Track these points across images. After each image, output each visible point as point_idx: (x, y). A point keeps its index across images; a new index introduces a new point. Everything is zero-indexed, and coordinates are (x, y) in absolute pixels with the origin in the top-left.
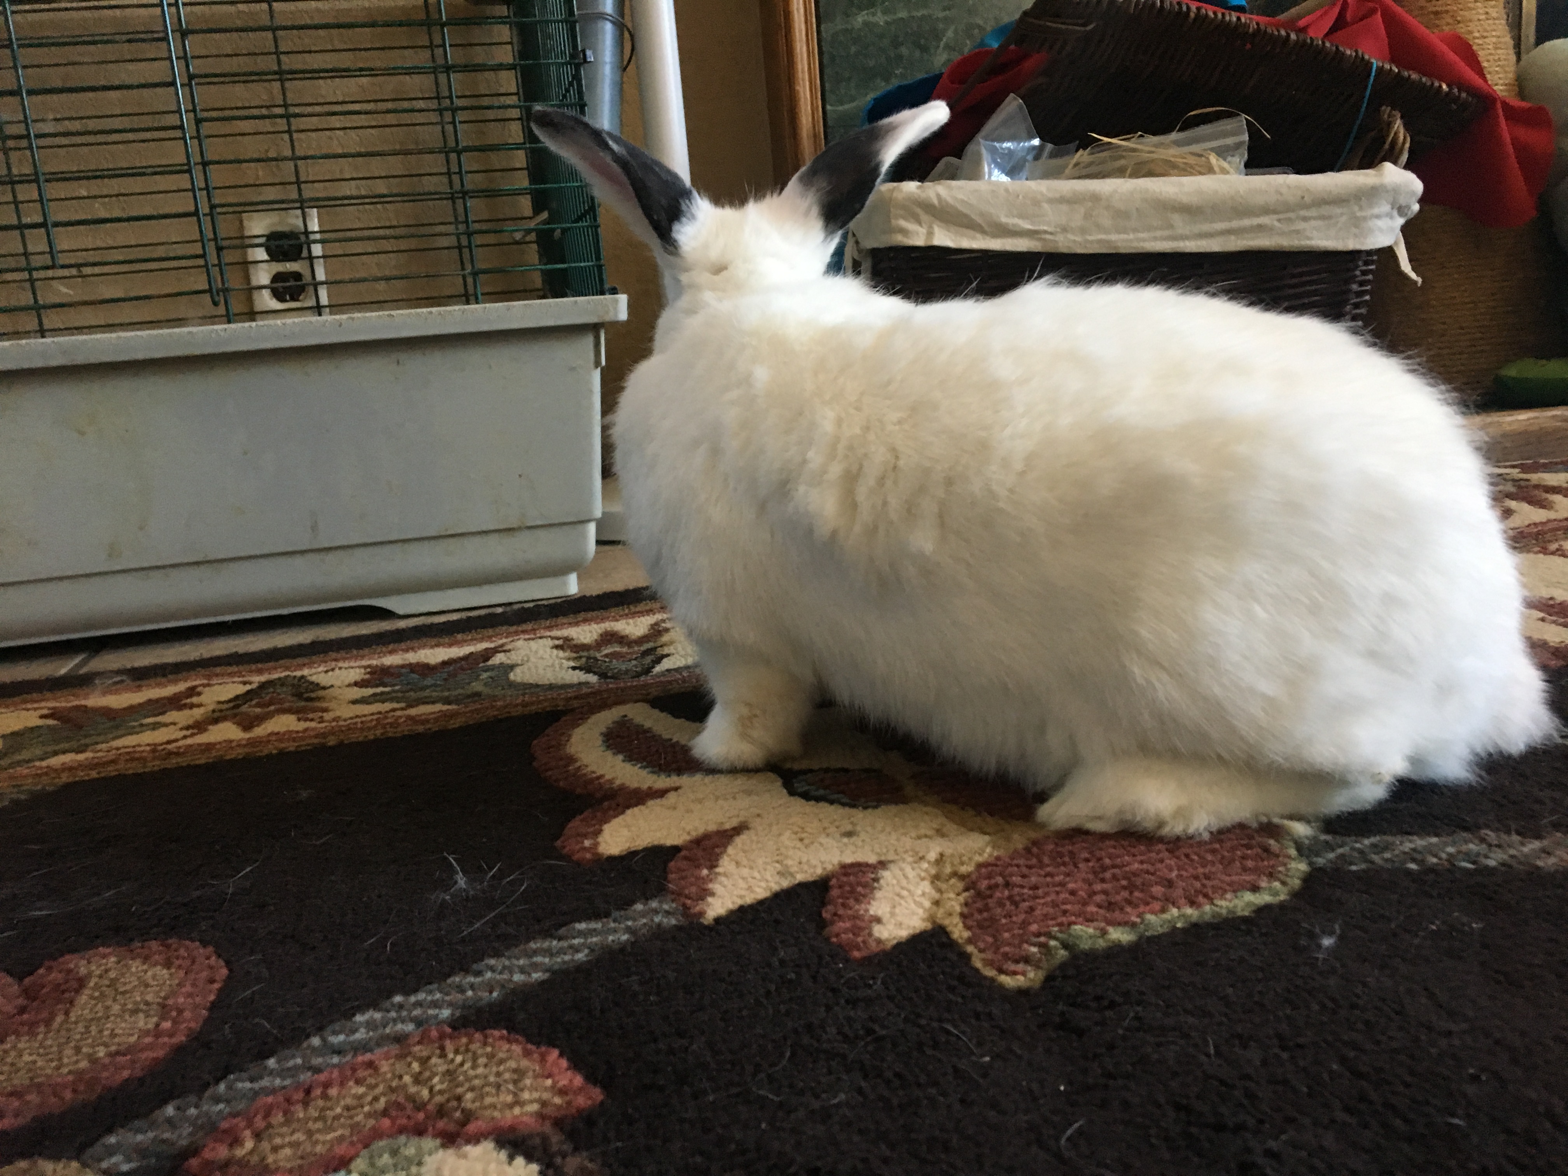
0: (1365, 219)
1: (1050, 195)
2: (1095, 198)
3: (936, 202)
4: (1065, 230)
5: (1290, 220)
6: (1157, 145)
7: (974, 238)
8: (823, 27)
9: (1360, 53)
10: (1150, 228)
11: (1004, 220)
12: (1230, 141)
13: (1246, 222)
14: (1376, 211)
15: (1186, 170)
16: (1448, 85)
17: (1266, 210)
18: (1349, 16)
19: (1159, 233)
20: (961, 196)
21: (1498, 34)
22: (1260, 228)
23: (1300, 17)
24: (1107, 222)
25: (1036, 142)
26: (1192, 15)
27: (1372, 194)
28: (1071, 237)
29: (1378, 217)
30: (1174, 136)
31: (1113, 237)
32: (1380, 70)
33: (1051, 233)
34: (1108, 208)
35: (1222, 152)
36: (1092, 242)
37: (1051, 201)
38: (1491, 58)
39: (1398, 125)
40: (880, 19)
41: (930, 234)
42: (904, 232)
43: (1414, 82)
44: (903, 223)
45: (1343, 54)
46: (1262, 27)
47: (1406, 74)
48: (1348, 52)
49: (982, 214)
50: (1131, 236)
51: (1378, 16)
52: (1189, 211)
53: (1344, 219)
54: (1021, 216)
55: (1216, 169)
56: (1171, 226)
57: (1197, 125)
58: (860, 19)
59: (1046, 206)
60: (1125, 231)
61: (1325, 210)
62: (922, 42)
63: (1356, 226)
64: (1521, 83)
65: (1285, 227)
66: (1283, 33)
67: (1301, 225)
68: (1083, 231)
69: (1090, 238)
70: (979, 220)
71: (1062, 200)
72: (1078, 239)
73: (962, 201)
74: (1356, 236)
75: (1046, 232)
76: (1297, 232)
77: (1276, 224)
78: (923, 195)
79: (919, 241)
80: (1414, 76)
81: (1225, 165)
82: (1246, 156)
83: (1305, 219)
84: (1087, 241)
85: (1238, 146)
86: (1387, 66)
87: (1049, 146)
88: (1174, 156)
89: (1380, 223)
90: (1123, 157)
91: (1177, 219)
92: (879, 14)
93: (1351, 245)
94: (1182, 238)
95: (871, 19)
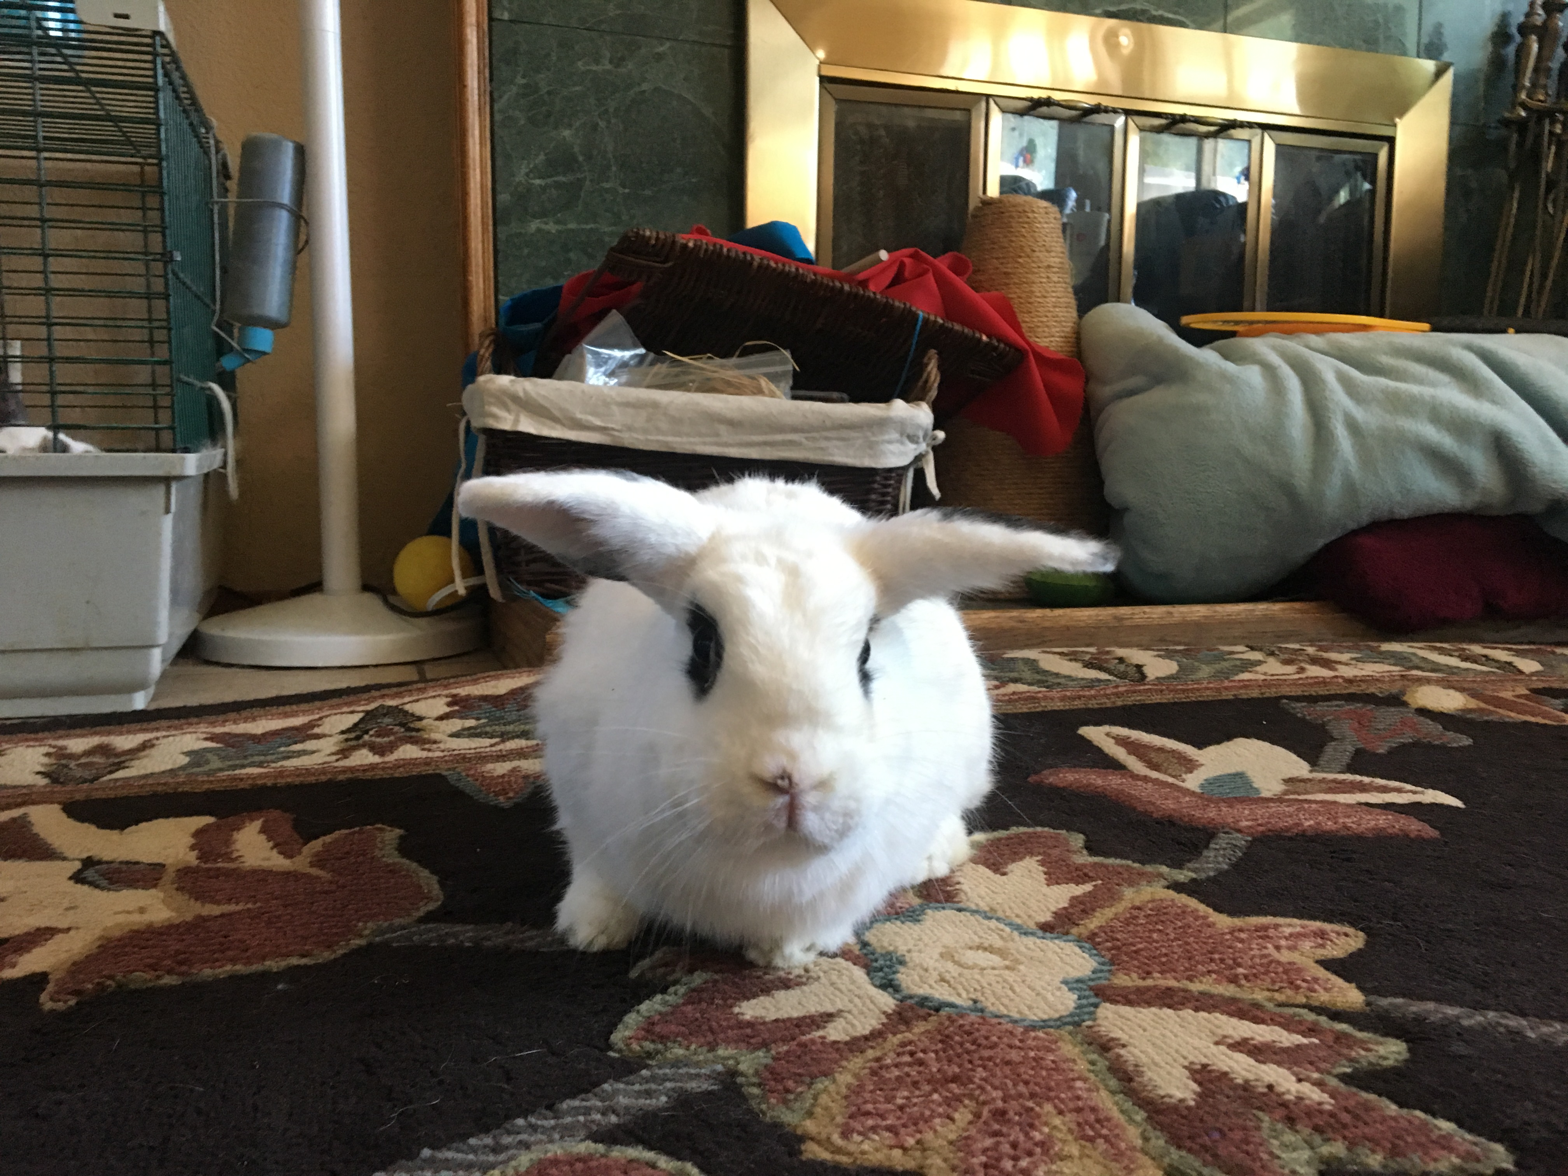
0: (877, 443)
1: (618, 399)
2: (655, 405)
3: (521, 394)
4: (630, 428)
5: (814, 439)
6: (722, 366)
7: (553, 428)
8: (499, 228)
9: (908, 305)
10: (700, 435)
11: (579, 416)
12: (779, 369)
13: (779, 437)
14: (886, 437)
15: (736, 389)
16: (988, 336)
17: (795, 430)
18: (907, 274)
19: (708, 439)
20: (543, 392)
21: (1058, 294)
22: (791, 443)
23: (858, 272)
24: (664, 425)
25: (642, 351)
26: (755, 264)
27: (882, 424)
28: (635, 435)
29: (890, 442)
30: (734, 360)
31: (670, 439)
32: (926, 321)
33: (618, 431)
34: (665, 414)
35: (774, 378)
36: (652, 441)
38: (1049, 314)
40: (552, 227)
41: (517, 421)
42: (495, 417)
43: (957, 332)
44: (495, 410)
45: (892, 306)
46: (819, 278)
47: (949, 325)
48: (897, 303)
49: (561, 409)
50: (685, 439)
51: (930, 276)
52: (733, 424)
53: (860, 441)
54: (592, 414)
55: (766, 391)
56: (717, 435)
57: (752, 353)
58: (534, 226)
59: (615, 408)
60: (679, 434)
61: (844, 433)
62: (590, 250)
63: (871, 448)
64: (1077, 338)
65: (810, 444)
66: (838, 284)
67: (824, 444)
68: (645, 431)
69: (649, 437)
70: (557, 413)
71: (629, 405)
72: (641, 437)
73: (544, 397)
74: (871, 456)
75: (613, 429)
76: (822, 449)
77: (804, 440)
78: (512, 389)
79: (507, 426)
80: (957, 327)
81: (773, 387)
82: (791, 382)
83: (827, 439)
84: (647, 440)
85: (784, 374)
86: (932, 318)
87: (652, 355)
88: (734, 377)
89: (892, 447)
90: (690, 373)
91: (723, 429)
92: (551, 224)
93: (867, 463)
94: (726, 445)
95: (544, 227)
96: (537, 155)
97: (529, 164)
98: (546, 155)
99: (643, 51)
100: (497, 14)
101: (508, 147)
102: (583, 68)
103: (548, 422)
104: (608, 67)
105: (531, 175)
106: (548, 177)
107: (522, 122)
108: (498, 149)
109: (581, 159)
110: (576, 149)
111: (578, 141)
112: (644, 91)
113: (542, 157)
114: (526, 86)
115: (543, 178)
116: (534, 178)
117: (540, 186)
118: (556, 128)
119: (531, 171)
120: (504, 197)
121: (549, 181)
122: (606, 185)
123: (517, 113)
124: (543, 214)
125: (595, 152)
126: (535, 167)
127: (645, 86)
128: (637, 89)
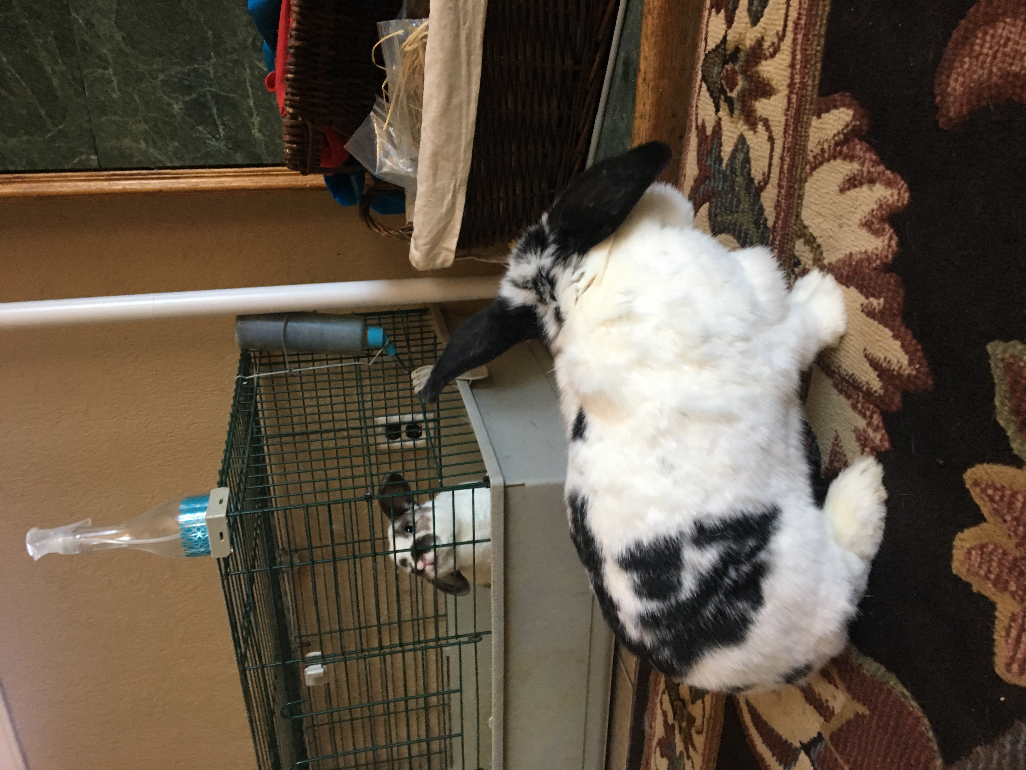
1: (430, 182)
3: (428, 247)
4: (454, 174)
5: (465, 15)
8: (265, 162)
10: (460, 118)
11: (444, 210)
17: (457, 36)
19: (464, 112)
22: (468, 38)
24: (452, 148)
25: (372, 114)
28: (460, 169)
31: (463, 142)
33: (456, 182)
34: (443, 147)
36: (465, 156)
37: (434, 181)
40: (256, 120)
41: (448, 249)
49: (439, 222)
50: (464, 131)
54: (443, 200)
56: (461, 104)
58: (257, 134)
60: (460, 136)
65: (469, 19)
67: (470, 5)
68: (457, 162)
69: (462, 157)
72: (461, 165)
75: (455, 186)
77: (467, 25)
84: (463, 160)
87: (377, 109)
92: (253, 120)
94: (469, 97)
95: (257, 126)
96: (200, 132)
97: (209, 139)
98: (198, 125)
99: (86, 38)
100: (95, 164)
101: (199, 155)
102: (118, 93)
103: (448, 229)
104: (111, 71)
105: (217, 136)
106: (215, 122)
107: (176, 144)
108: (202, 163)
109: (194, 95)
110: (188, 99)
111: (180, 97)
112: (122, 36)
113: (200, 128)
114: (146, 141)
115: (217, 127)
116: (219, 134)
117: (224, 130)
118: (173, 116)
119: (214, 137)
120: (239, 158)
121: (219, 122)
122: (212, 72)
123: (170, 148)
124: (248, 128)
125: (187, 83)
126: (209, 133)
127: (118, 36)
128: (123, 45)
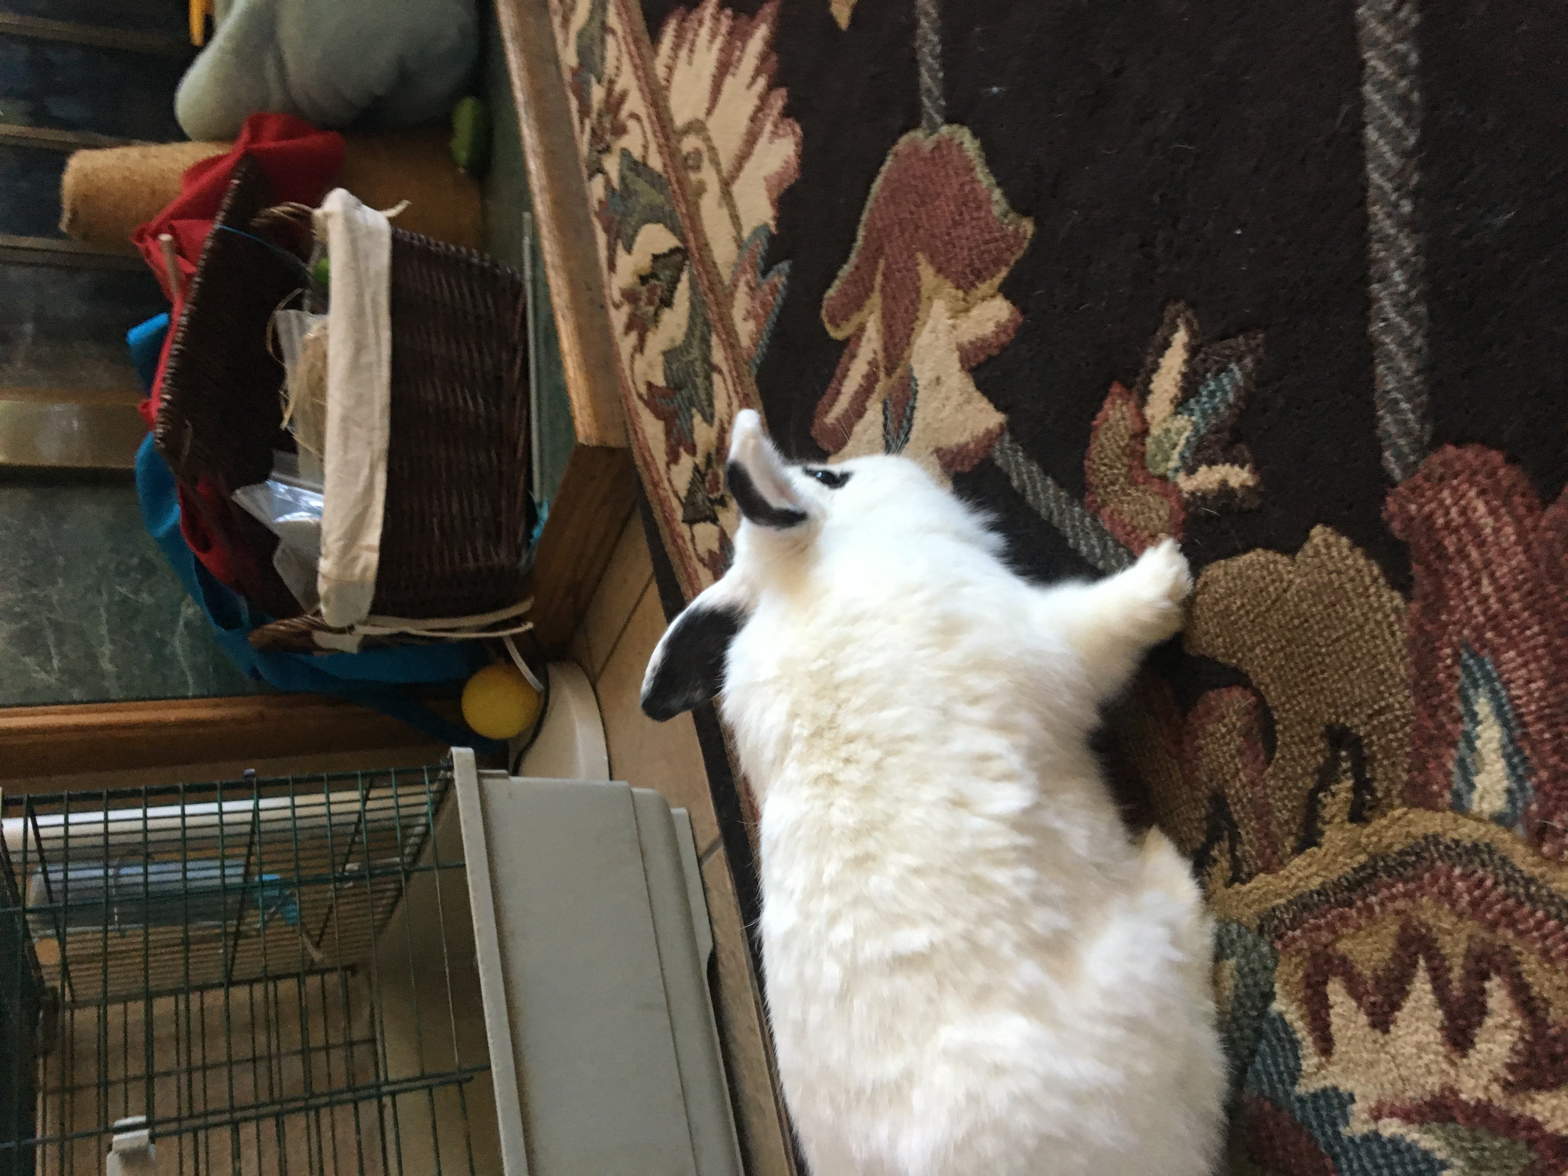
0: (366, 228)
1: (342, 454)
2: (345, 419)
3: (342, 543)
4: (370, 443)
5: (368, 281)
6: (294, 376)
7: (375, 513)
8: (113, 697)
9: (209, 237)
10: (372, 380)
11: (360, 488)
12: (295, 323)
13: (368, 309)
14: (361, 223)
16: (233, 179)
17: (360, 295)
19: (376, 373)
20: (339, 522)
22: (374, 301)
26: (181, 346)
28: (376, 438)
30: (288, 366)
31: (378, 407)
32: (224, 225)
33: (372, 454)
34: (353, 410)
35: (304, 330)
36: (380, 422)
37: (345, 452)
39: (277, 210)
40: (107, 649)
41: (369, 548)
42: (365, 569)
43: (232, 202)
44: (358, 570)
45: (211, 247)
48: (209, 244)
49: (355, 506)
50: (377, 394)
52: (359, 348)
53: (367, 241)
54: (359, 474)
55: (321, 333)
56: (370, 365)
57: (280, 348)
59: (351, 455)
60: (372, 398)
62: (130, 613)
63: (372, 233)
65: (373, 284)
67: (372, 273)
68: (371, 429)
69: (377, 426)
70: (360, 508)
71: (346, 446)
72: (378, 434)
73: (343, 521)
75: (371, 458)
76: (377, 275)
77: (370, 290)
78: (333, 554)
79: (374, 558)
80: (227, 201)
81: (317, 327)
83: (367, 269)
84: (380, 428)
85: (299, 318)
86: (220, 219)
88: (306, 362)
90: (303, 407)
91: (365, 359)
92: (103, 649)
95: (107, 657)
97: (35, 671)
98: (24, 656)
105: (48, 668)
106: (49, 653)
113: (26, 660)
115: (50, 657)
116: (52, 666)
117: (60, 660)
119: (43, 669)
124: (93, 657)
125: (18, 610)
126: (39, 665)
